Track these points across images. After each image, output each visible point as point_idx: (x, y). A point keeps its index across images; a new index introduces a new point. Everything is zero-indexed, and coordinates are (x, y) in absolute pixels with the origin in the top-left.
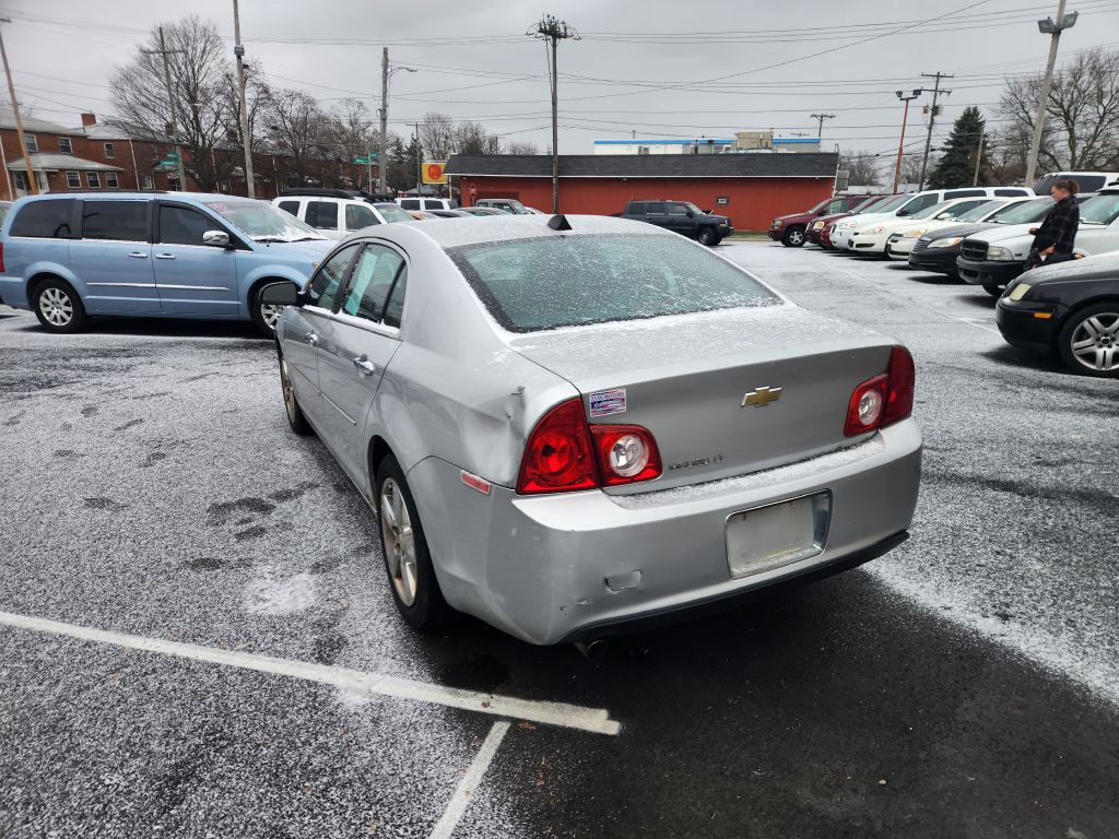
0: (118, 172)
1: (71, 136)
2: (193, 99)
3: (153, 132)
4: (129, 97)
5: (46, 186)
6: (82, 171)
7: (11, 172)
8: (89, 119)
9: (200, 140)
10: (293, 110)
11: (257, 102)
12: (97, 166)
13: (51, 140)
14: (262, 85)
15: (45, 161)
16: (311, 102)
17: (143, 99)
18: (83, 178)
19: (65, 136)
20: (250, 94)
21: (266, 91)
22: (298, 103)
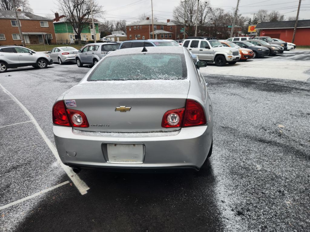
0: (172, 34)
1: (163, 25)
2: (191, 13)
3: (180, 23)
4: (177, 14)
5: (157, 38)
6: (164, 34)
7: (150, 35)
8: (168, 21)
9: (191, 24)
10: (217, 14)
11: (207, 12)
12: (168, 32)
13: (159, 27)
14: (210, 7)
15: (157, 32)
16: (223, 10)
17: (180, 15)
18: (164, 36)
19: (162, 25)
20: (206, 10)
21: (211, 9)
22: (219, 12)
